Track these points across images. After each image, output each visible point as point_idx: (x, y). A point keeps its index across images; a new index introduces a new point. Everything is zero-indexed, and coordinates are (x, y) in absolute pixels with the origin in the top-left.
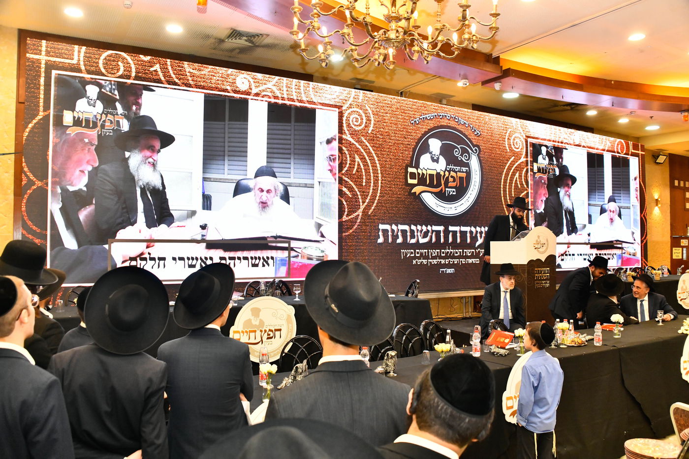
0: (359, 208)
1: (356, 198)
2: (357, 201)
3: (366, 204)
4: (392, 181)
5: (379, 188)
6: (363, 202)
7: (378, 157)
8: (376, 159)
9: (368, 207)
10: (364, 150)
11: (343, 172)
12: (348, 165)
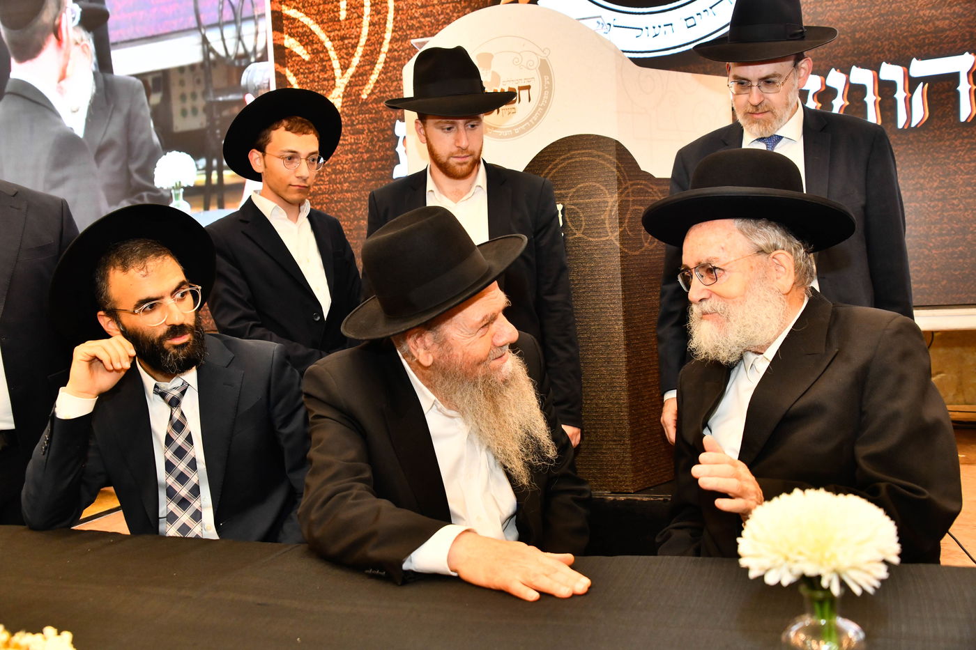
0: (334, 86)
1: (322, 60)
2: (326, 67)
3: (351, 71)
5: (391, 16)
6: (345, 68)
9: (361, 76)
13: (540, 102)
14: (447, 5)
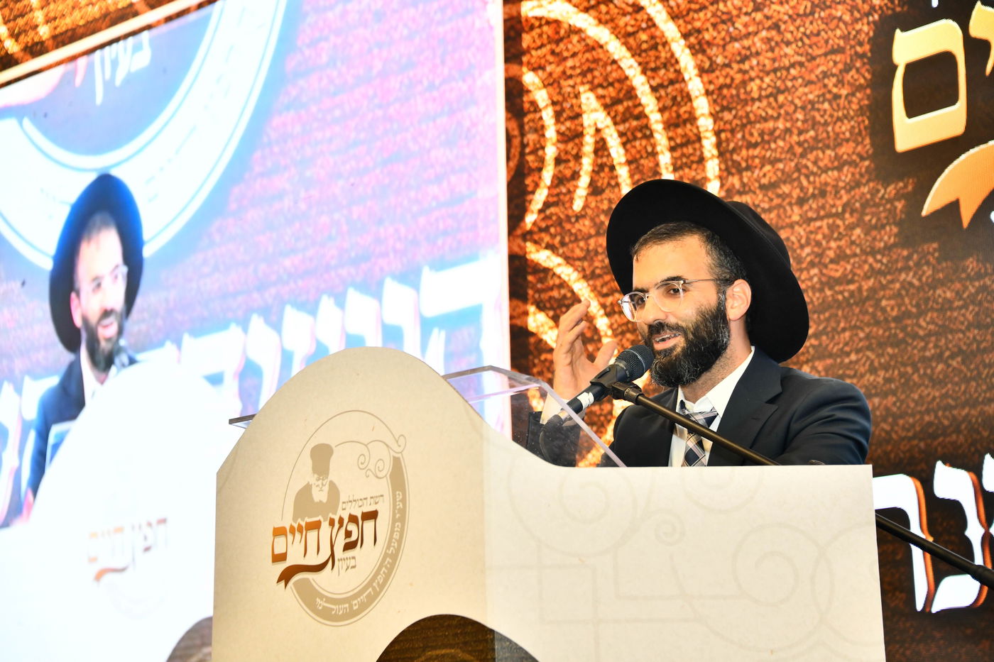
4: (787, 178)
7: (698, 49)
8: (687, 62)
10: (625, 37)
11: (530, 219)
12: (548, 174)
13: (388, 548)
14: (818, 224)
